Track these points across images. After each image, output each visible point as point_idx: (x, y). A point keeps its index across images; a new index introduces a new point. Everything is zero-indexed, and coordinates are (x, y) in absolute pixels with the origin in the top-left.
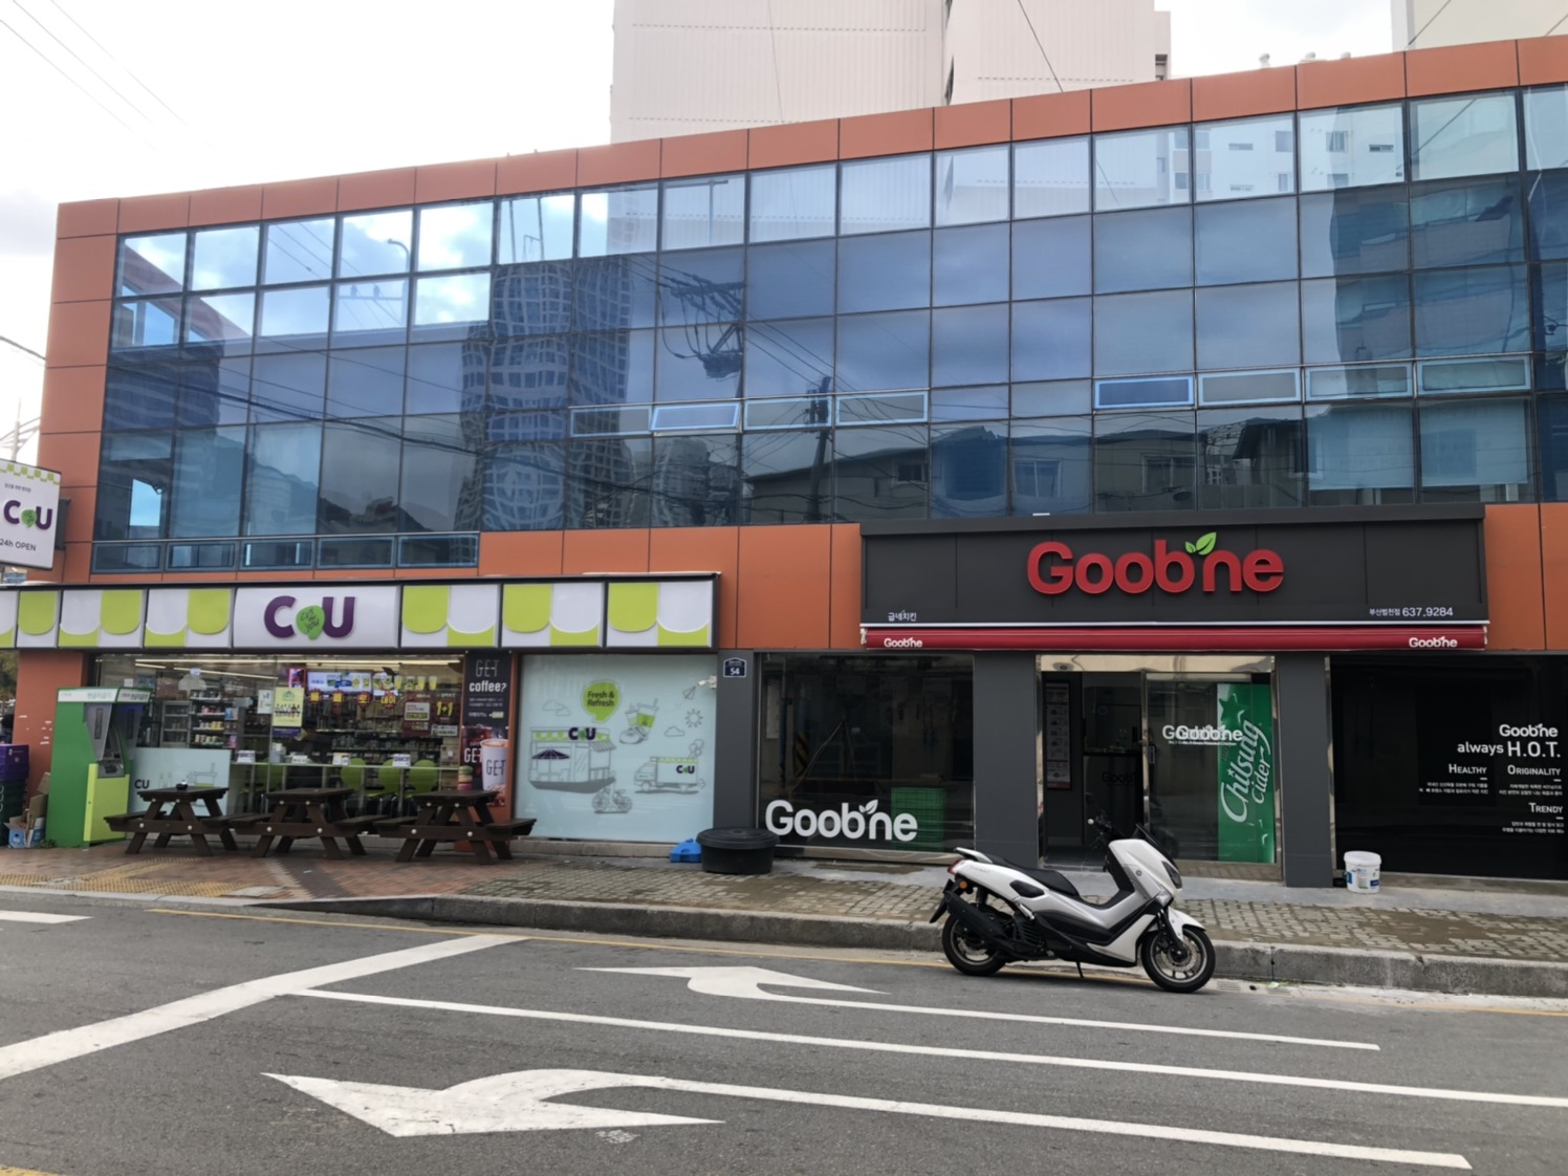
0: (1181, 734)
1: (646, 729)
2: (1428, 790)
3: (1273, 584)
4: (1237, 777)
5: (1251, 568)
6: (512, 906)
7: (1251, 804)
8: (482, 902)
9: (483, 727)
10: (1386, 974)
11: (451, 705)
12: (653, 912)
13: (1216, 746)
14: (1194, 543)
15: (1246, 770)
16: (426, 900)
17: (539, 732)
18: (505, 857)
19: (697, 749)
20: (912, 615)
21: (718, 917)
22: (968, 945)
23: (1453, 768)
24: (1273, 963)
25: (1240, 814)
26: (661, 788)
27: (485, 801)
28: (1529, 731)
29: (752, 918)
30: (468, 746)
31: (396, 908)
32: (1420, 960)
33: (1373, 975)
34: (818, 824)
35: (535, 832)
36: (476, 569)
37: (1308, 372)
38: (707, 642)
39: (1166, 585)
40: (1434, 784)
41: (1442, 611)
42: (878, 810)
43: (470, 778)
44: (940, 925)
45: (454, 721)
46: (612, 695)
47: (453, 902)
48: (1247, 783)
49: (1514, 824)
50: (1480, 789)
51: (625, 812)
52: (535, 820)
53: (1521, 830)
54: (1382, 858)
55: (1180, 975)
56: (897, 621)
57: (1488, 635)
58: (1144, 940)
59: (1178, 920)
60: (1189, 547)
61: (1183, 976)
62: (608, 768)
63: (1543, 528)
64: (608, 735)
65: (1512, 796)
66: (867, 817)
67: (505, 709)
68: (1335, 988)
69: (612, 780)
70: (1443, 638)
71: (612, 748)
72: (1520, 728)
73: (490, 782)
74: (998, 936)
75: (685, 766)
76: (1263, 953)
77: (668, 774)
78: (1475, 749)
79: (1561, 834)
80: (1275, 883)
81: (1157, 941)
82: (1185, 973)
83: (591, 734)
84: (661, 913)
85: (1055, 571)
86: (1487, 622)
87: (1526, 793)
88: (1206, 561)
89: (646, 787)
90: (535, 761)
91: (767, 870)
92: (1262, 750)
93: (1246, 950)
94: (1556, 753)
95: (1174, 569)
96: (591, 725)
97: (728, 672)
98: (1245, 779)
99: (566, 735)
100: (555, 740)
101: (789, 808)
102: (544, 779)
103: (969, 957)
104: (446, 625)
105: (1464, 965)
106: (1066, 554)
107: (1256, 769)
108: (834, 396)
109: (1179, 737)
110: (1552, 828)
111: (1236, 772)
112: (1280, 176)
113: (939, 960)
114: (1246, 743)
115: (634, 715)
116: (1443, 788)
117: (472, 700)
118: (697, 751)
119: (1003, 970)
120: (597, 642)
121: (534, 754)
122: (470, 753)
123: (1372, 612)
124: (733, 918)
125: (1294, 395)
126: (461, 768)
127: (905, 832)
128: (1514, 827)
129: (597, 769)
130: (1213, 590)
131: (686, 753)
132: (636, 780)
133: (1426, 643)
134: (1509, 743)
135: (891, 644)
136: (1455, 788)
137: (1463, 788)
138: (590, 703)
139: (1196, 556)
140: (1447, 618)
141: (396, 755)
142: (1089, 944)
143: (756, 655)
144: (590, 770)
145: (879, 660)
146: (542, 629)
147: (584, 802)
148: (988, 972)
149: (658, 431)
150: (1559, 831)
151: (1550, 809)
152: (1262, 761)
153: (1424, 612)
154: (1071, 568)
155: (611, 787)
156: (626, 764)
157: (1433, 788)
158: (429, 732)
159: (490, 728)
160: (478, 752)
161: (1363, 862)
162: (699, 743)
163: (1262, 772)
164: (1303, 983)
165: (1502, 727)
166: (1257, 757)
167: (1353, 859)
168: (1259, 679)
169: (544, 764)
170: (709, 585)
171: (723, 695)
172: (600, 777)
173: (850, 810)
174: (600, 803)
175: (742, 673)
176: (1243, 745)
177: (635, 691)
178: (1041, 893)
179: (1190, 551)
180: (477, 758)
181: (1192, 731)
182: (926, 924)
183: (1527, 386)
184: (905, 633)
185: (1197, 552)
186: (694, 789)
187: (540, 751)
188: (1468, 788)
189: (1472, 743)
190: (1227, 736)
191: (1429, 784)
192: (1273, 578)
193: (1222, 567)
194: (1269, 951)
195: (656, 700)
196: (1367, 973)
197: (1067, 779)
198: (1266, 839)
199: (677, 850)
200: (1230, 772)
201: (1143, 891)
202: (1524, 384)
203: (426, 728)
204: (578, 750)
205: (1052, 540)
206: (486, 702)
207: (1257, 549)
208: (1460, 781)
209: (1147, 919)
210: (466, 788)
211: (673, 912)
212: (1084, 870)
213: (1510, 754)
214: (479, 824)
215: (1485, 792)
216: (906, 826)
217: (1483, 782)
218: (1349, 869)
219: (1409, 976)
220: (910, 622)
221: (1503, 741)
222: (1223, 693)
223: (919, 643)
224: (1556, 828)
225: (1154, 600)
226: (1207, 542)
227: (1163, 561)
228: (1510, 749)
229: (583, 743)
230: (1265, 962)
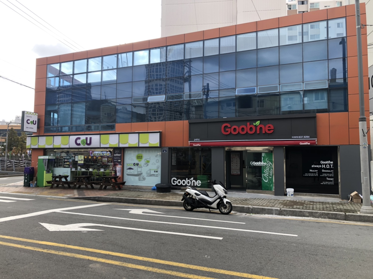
0: (254, 163)
1: (148, 163)
2: (305, 175)
3: (272, 131)
5: (267, 128)
6: (112, 198)
9: (117, 163)
10: (274, 212)
11: (111, 159)
13: (261, 166)
14: (255, 123)
15: (268, 171)
16: (97, 197)
17: (128, 164)
18: (120, 189)
19: (158, 167)
20: (199, 139)
21: (149, 200)
23: (311, 170)
24: (252, 210)
26: (151, 175)
27: (116, 177)
28: (327, 162)
29: (156, 201)
30: (114, 167)
31: (92, 198)
32: (281, 209)
33: (271, 212)
34: (181, 182)
35: (126, 184)
36: (115, 131)
37: (281, 85)
38: (158, 145)
39: (250, 132)
40: (307, 174)
41: (307, 137)
42: (193, 180)
43: (114, 173)
45: (111, 162)
46: (142, 156)
48: (268, 174)
49: (323, 182)
50: (316, 175)
51: (144, 180)
52: (126, 182)
53: (325, 184)
54: (294, 189)
55: (225, 211)
56: (196, 141)
57: (317, 141)
58: (218, 205)
59: (225, 200)
60: (254, 124)
62: (141, 171)
63: (330, 118)
64: (141, 165)
65: (323, 176)
66: (191, 181)
67: (121, 159)
69: (142, 174)
70: (307, 143)
71: (142, 167)
72: (325, 162)
73: (118, 174)
74: (192, 203)
75: (156, 171)
77: (152, 172)
78: (315, 166)
79: (333, 185)
80: (273, 195)
81: (221, 204)
83: (138, 164)
85: (227, 130)
86: (316, 139)
87: (326, 176)
88: (258, 127)
89: (148, 175)
90: (127, 170)
91: (169, 192)
92: (271, 167)
93: (247, 207)
94: (332, 167)
95: (251, 129)
96: (138, 163)
97: (163, 152)
98: (267, 173)
99: (133, 165)
100: (131, 166)
101: (176, 179)
102: (129, 173)
103: (188, 207)
104: (109, 143)
105: (288, 210)
106: (229, 126)
107: (270, 171)
109: (253, 164)
110: (331, 183)
113: (183, 208)
114: (268, 165)
115: (146, 160)
116: (308, 175)
117: (115, 158)
118: (158, 168)
120: (137, 146)
121: (127, 168)
122: (114, 168)
123: (292, 137)
125: (277, 90)
126: (113, 171)
127: (199, 184)
128: (323, 183)
129: (139, 171)
130: (259, 133)
131: (156, 168)
132: (146, 174)
133: (303, 144)
134: (323, 165)
135: (194, 145)
136: (311, 175)
137: (313, 175)
138: (137, 158)
139: (255, 126)
140: (308, 138)
141: (101, 169)
142: (208, 205)
143: (169, 148)
144: (138, 172)
145: (194, 150)
147: (137, 178)
148: (191, 210)
149: (149, 102)
150: (333, 184)
151: (332, 179)
152: (271, 169)
153: (303, 137)
154: (230, 129)
155: (142, 175)
156: (144, 170)
157: (306, 175)
158: (107, 164)
159: (118, 163)
160: (116, 168)
161: (290, 191)
162: (158, 166)
163: (271, 171)
164: (258, 214)
165: (321, 161)
166: (270, 168)
167: (288, 190)
168: (271, 152)
169: (129, 170)
170: (159, 134)
171: (163, 156)
172: (139, 173)
173: (188, 180)
174: (140, 178)
175: (166, 152)
176: (267, 166)
177: (146, 155)
178: (200, 195)
179: (254, 125)
180: (116, 169)
181: (256, 163)
184: (197, 143)
185: (256, 125)
186: (157, 175)
187: (128, 168)
188: (314, 175)
189: (315, 165)
190: (263, 164)
191: (306, 174)
192: (271, 130)
193: (261, 128)
194: (251, 207)
195: (150, 158)
197: (239, 173)
198: (272, 186)
199: (153, 188)
200: (264, 172)
201: (219, 195)
202: (326, 87)
203: (107, 163)
204: (135, 168)
205: (227, 123)
206: (117, 158)
207: (268, 124)
208: (312, 173)
209: (219, 200)
210: (114, 175)
211: (141, 199)
213: (323, 167)
214: (114, 183)
215: (317, 175)
216: (199, 183)
217: (317, 173)
218: (287, 192)
219: (278, 212)
220: (198, 141)
221: (321, 165)
222: (263, 155)
223: (200, 145)
224: (332, 183)
225: (247, 135)
226: (258, 123)
227: (249, 127)
229: (136, 166)
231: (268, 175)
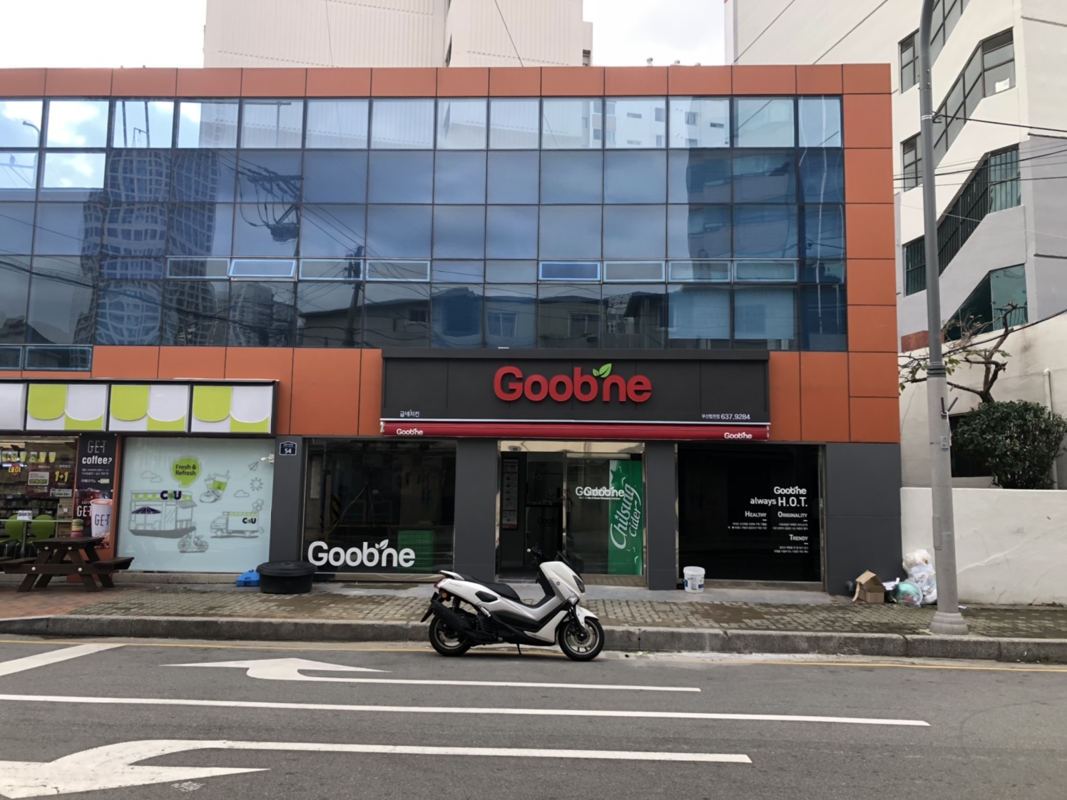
0: (587, 492)
1: (220, 492)
2: (733, 527)
3: (646, 396)
4: (620, 520)
5: (632, 387)
6: (112, 622)
7: (629, 537)
8: (88, 620)
9: (92, 490)
10: (706, 643)
11: (66, 474)
12: (222, 622)
13: (608, 501)
14: (598, 370)
15: (626, 515)
16: (42, 619)
17: (137, 494)
18: (108, 585)
19: (258, 506)
20: (417, 413)
21: (271, 624)
22: (446, 636)
23: (748, 514)
24: (639, 639)
25: (622, 544)
26: (230, 534)
27: (92, 545)
28: (790, 491)
29: (296, 624)
30: (80, 504)
31: (17, 627)
32: (726, 633)
33: (698, 644)
34: (345, 557)
35: (131, 568)
36: (89, 373)
37: (670, 263)
38: (268, 430)
39: (581, 397)
40: (737, 524)
41: (744, 417)
42: (388, 547)
43: (81, 528)
44: (427, 623)
45: (70, 486)
46: (194, 467)
47: (65, 620)
48: (626, 524)
49: (781, 547)
50: (762, 526)
51: (203, 552)
52: (133, 558)
53: (784, 551)
54: (706, 571)
55: (582, 650)
56: (406, 417)
57: (770, 431)
58: (560, 628)
59: (582, 614)
60: (595, 373)
61: (584, 650)
62: (191, 520)
63: (802, 367)
64: (191, 497)
65: (780, 530)
66: (381, 552)
67: (111, 477)
68: (676, 653)
69: (193, 529)
70: (744, 433)
71: (195, 505)
72: (785, 488)
73: (97, 531)
74: (466, 629)
75: (249, 518)
76: (634, 633)
77: (236, 524)
78: (761, 502)
79: (806, 554)
80: (642, 588)
81: (569, 628)
82: (586, 648)
83: (177, 496)
84: (228, 623)
85: (512, 386)
86: (769, 424)
87: (788, 529)
88: (606, 382)
89: (219, 533)
90: (133, 515)
91: (308, 590)
92: (636, 502)
93: (623, 631)
94: (805, 504)
95: (586, 386)
96: (178, 489)
97: (283, 452)
98: (625, 521)
99: (159, 496)
100: (150, 500)
101: (325, 547)
102: (141, 528)
103: (447, 644)
104: (64, 414)
105: (750, 635)
106: (518, 374)
107: (632, 515)
108: (365, 260)
109: (585, 494)
110: (802, 550)
111: (620, 517)
112: (657, 136)
113: (426, 647)
114: (626, 498)
115: (211, 482)
116: (741, 526)
117: (84, 470)
118: (258, 507)
119: (469, 651)
120: (185, 429)
121: (133, 510)
122: (82, 509)
123: (703, 416)
124: (282, 624)
125: (661, 278)
126: (74, 521)
127: (407, 561)
128: (781, 550)
129: (182, 521)
130: (608, 400)
131: (251, 509)
132: (212, 528)
133: (734, 436)
134: (779, 498)
135: (401, 433)
136: (748, 526)
137: (753, 526)
138: (177, 473)
139: (599, 378)
140: (747, 421)
141: (20, 512)
142: (525, 632)
143: (304, 440)
144: (177, 521)
145: (393, 443)
146: (140, 419)
147: (172, 544)
148: (459, 653)
149: (234, 277)
150: (806, 552)
151: (801, 538)
152: (636, 509)
153: (733, 417)
154: (521, 384)
155: (193, 533)
156: (204, 517)
157: (736, 526)
158: (49, 493)
159: (98, 491)
160: (89, 509)
161: (694, 573)
162: (260, 502)
163: (636, 517)
164: (658, 651)
165: (776, 488)
166: (633, 507)
167: (689, 571)
168: (635, 457)
169: (141, 517)
170: (270, 388)
171: (279, 469)
172: (184, 526)
173: (369, 547)
174: (184, 545)
175: (293, 452)
176: (624, 499)
177: (211, 465)
178: (495, 599)
179: (595, 375)
180: (87, 513)
181: (594, 490)
182: (418, 623)
183: (795, 280)
184: (411, 425)
185: (600, 375)
186: (255, 534)
187: (138, 508)
188: (756, 526)
189: (759, 498)
190: (615, 494)
191: (734, 524)
192: (645, 394)
193: (614, 386)
194: (637, 632)
195: (228, 472)
196: (695, 643)
197: (515, 523)
198: (637, 560)
199: (242, 578)
200: (617, 517)
201: (561, 596)
202: (793, 278)
203: (46, 491)
204: (168, 507)
205: (510, 365)
206: (95, 472)
207: (636, 375)
208: (752, 521)
209: (562, 614)
210: (78, 536)
211: (237, 622)
212: (524, 582)
213: (780, 505)
214: (87, 562)
215: (765, 528)
216: (407, 557)
217: (764, 522)
218: (686, 578)
219: (718, 643)
220: (415, 418)
221: (776, 497)
222: (613, 466)
223: (420, 432)
224: (803, 550)
225: (572, 406)
226: (606, 369)
227: (579, 380)
228: (780, 501)
229: (172, 502)
230: (635, 639)
231: (628, 526)
